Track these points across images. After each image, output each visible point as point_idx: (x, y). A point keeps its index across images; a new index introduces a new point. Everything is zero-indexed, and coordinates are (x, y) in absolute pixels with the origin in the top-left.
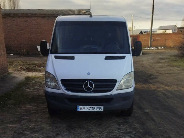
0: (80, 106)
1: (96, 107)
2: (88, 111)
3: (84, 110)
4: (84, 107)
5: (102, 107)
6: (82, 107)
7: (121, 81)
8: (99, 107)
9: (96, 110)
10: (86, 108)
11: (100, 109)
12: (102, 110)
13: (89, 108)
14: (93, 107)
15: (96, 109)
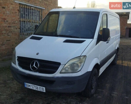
0: (26, 83)
1: (39, 87)
2: (33, 89)
3: (29, 88)
4: (29, 84)
5: (44, 88)
6: (28, 84)
7: (65, 65)
8: (42, 87)
9: (39, 90)
10: (31, 86)
11: (43, 90)
12: (44, 91)
13: (33, 87)
14: (37, 86)
15: (39, 88)
